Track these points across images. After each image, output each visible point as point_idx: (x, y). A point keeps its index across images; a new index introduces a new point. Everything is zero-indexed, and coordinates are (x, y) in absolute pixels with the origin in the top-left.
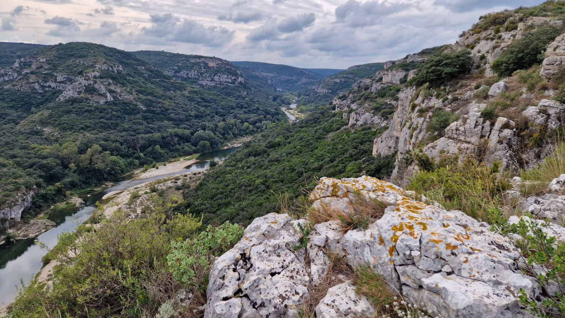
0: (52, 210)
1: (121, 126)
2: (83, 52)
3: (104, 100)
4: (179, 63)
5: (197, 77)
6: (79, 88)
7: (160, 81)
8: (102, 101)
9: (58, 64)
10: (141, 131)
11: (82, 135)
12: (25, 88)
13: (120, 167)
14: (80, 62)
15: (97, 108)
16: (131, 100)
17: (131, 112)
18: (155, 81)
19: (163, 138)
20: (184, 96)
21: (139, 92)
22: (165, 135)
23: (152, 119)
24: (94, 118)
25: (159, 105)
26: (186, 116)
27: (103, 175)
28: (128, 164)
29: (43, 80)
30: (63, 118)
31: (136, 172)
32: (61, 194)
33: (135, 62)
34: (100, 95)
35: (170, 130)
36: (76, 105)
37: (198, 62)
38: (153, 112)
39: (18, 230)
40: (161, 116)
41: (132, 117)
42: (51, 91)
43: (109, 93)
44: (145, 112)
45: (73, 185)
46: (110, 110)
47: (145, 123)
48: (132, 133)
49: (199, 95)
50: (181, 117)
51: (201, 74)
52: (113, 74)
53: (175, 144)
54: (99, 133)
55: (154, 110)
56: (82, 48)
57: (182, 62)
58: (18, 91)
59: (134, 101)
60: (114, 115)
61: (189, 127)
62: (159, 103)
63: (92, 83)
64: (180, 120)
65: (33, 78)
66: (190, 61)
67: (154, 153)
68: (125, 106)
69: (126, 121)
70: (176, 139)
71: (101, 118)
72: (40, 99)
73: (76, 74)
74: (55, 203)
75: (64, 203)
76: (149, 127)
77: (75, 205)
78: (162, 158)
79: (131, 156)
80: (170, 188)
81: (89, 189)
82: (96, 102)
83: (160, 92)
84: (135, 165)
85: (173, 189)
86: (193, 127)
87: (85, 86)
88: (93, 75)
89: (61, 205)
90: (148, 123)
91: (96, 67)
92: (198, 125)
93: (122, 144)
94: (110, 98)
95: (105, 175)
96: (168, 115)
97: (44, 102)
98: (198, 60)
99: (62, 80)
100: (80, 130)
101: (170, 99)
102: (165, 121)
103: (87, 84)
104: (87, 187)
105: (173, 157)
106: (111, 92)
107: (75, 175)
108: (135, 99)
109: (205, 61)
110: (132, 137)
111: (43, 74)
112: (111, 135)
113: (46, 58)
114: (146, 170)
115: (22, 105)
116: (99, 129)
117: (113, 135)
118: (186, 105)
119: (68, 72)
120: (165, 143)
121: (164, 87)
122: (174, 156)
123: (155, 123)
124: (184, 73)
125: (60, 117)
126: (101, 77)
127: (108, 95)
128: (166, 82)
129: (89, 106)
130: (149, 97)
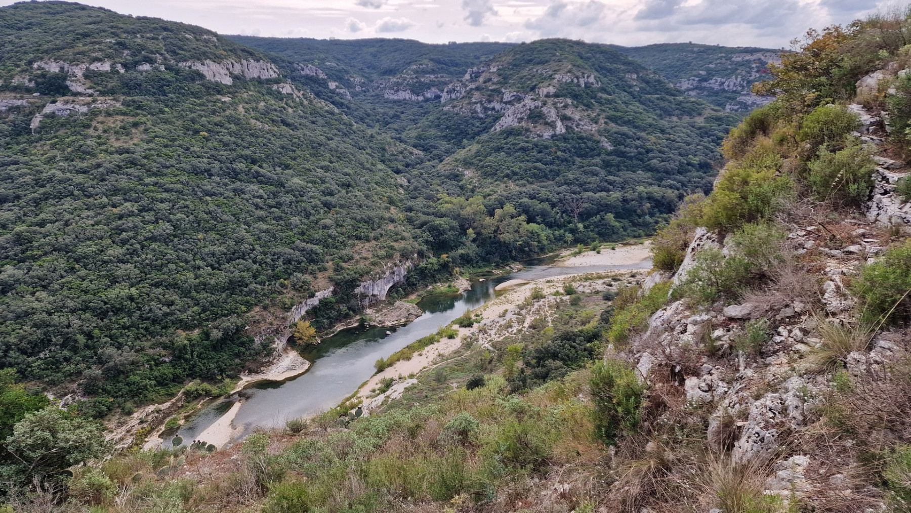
0: (427, 292)
1: (564, 176)
2: (545, 55)
3: (551, 133)
4: (711, 63)
5: (740, 88)
6: (522, 113)
7: (658, 99)
8: (547, 134)
9: (511, 74)
10: (591, 186)
11: (505, 185)
12: (465, 111)
13: (539, 242)
14: (537, 71)
15: (536, 145)
16: (593, 132)
17: (587, 153)
18: (649, 100)
19: (625, 201)
20: (693, 127)
21: (611, 119)
22: (629, 195)
23: (618, 166)
24: (528, 161)
25: (638, 143)
26: (681, 164)
27: (511, 252)
28: (555, 239)
29: (487, 100)
30: (490, 158)
31: (565, 253)
32: (447, 271)
33: (623, 67)
34: (546, 124)
35: (641, 189)
36: (511, 139)
37: (747, 61)
38: (622, 154)
39: (378, 312)
40: (635, 162)
41: (586, 161)
42: (493, 116)
43: (562, 120)
44: (609, 154)
45: (466, 260)
46: (554, 149)
47: (603, 173)
48: (577, 189)
49: (724, 126)
50: (671, 166)
51: (749, 82)
52: (576, 89)
53: (644, 214)
54: (528, 186)
55: (625, 152)
56: (546, 49)
57: (718, 61)
58: (457, 114)
59: (596, 135)
60: (558, 158)
61: (679, 185)
62: (638, 139)
63: (540, 105)
64: (667, 172)
65: (477, 96)
66: (733, 59)
67: (603, 225)
68: (579, 143)
69: (573, 167)
70: (648, 205)
71: (538, 160)
72: (478, 127)
73: (528, 89)
74: (436, 282)
75: (447, 285)
76: (606, 181)
77: (458, 290)
78: (614, 236)
79: (565, 226)
80: (597, 292)
81: (487, 269)
82: (539, 136)
83: (649, 118)
84: (566, 242)
85: (600, 296)
86: (686, 186)
87: (530, 109)
88: (545, 93)
89: (441, 287)
90: (610, 173)
91: (554, 78)
92: (699, 182)
93: (553, 205)
94: (560, 128)
95: (514, 252)
96: (649, 160)
97: (481, 131)
98: (748, 57)
99: (509, 99)
100: (503, 177)
101: (663, 131)
102: (640, 172)
103: (533, 107)
104: (485, 266)
105: (635, 237)
106: (564, 118)
107: (474, 245)
108: (599, 131)
109: (763, 58)
110: (574, 196)
111: (489, 90)
112: (543, 189)
113: (498, 66)
114: (580, 253)
115: (457, 135)
116: (529, 179)
117: (547, 189)
118: (688, 144)
119: (518, 88)
120: (626, 212)
121: (661, 109)
122: (637, 234)
123: (621, 173)
124: (717, 82)
125: (486, 156)
126: (556, 95)
127: (559, 124)
128: (667, 100)
129: (527, 142)
130: (625, 129)
